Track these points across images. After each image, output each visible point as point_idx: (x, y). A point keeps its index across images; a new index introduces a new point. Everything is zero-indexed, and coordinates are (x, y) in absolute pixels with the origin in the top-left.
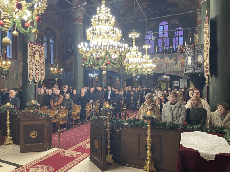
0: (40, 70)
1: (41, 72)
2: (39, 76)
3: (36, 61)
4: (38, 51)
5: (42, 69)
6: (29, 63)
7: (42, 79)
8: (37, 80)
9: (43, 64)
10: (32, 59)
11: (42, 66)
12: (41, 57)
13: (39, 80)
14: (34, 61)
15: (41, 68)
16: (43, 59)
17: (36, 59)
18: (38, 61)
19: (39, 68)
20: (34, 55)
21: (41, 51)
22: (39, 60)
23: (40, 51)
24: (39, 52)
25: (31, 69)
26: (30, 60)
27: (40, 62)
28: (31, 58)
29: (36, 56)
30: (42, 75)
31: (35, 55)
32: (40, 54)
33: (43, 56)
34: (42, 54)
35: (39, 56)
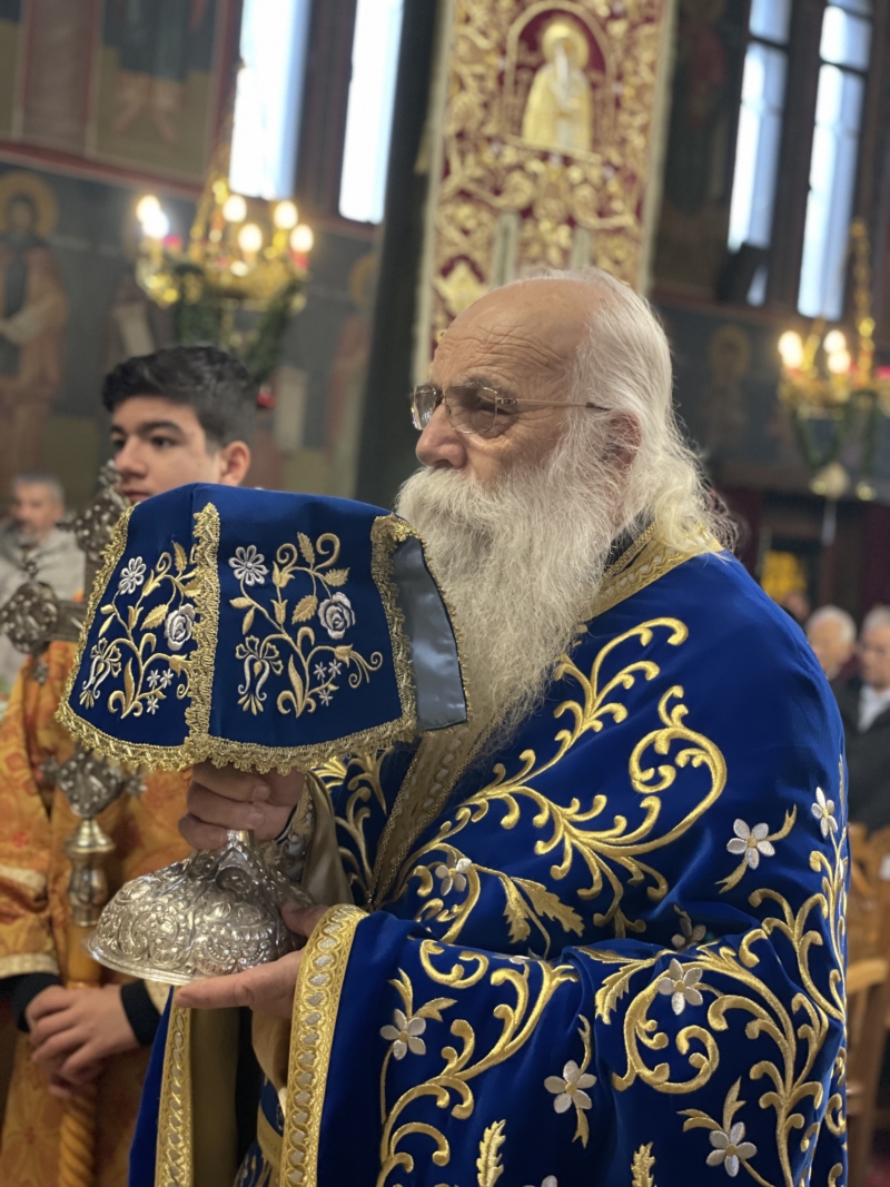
3: (545, 156)
4: (575, 19)
6: (447, 172)
9: (636, 212)
10: (491, 129)
11: (619, 231)
12: (605, 109)
14: (510, 156)
16: (637, 141)
17: (537, 132)
18: (567, 161)
19: (566, 253)
20: (524, 76)
21: (618, 28)
22: (579, 147)
23: (614, 16)
25: (464, 258)
26: (461, 135)
27: (595, 174)
28: (468, 115)
29: (548, 92)
31: (535, 69)
32: (597, 61)
33: (641, 90)
34: (629, 66)
35: (594, 86)
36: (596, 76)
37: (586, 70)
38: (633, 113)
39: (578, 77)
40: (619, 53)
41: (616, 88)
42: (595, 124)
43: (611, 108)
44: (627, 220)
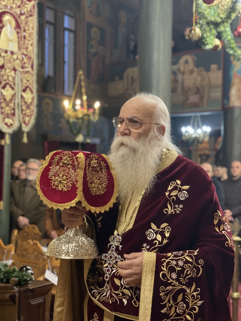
0: (19, 88)
1: (22, 96)
2: (14, 109)
3: (6, 52)
4: (11, 14)
5: (27, 87)
7: (24, 123)
8: (6, 124)
9: (32, 67)
11: (27, 72)
12: (21, 39)
13: (16, 125)
15: (25, 81)
16: (30, 48)
17: (3, 45)
18: (12, 53)
19: (14, 78)
21: (23, 17)
22: (15, 49)
23: (21, 14)
24: (14, 17)
27: (20, 57)
29: (6, 34)
30: (28, 107)
32: (18, 26)
33: (30, 34)
34: (27, 28)
35: (18, 33)
36: (18, 30)
37: (15, 28)
38: (29, 40)
39: (13, 30)
40: (24, 24)
41: (24, 34)
42: (19, 43)
43: (23, 39)
44: (29, 69)
